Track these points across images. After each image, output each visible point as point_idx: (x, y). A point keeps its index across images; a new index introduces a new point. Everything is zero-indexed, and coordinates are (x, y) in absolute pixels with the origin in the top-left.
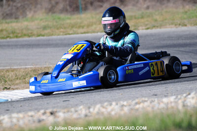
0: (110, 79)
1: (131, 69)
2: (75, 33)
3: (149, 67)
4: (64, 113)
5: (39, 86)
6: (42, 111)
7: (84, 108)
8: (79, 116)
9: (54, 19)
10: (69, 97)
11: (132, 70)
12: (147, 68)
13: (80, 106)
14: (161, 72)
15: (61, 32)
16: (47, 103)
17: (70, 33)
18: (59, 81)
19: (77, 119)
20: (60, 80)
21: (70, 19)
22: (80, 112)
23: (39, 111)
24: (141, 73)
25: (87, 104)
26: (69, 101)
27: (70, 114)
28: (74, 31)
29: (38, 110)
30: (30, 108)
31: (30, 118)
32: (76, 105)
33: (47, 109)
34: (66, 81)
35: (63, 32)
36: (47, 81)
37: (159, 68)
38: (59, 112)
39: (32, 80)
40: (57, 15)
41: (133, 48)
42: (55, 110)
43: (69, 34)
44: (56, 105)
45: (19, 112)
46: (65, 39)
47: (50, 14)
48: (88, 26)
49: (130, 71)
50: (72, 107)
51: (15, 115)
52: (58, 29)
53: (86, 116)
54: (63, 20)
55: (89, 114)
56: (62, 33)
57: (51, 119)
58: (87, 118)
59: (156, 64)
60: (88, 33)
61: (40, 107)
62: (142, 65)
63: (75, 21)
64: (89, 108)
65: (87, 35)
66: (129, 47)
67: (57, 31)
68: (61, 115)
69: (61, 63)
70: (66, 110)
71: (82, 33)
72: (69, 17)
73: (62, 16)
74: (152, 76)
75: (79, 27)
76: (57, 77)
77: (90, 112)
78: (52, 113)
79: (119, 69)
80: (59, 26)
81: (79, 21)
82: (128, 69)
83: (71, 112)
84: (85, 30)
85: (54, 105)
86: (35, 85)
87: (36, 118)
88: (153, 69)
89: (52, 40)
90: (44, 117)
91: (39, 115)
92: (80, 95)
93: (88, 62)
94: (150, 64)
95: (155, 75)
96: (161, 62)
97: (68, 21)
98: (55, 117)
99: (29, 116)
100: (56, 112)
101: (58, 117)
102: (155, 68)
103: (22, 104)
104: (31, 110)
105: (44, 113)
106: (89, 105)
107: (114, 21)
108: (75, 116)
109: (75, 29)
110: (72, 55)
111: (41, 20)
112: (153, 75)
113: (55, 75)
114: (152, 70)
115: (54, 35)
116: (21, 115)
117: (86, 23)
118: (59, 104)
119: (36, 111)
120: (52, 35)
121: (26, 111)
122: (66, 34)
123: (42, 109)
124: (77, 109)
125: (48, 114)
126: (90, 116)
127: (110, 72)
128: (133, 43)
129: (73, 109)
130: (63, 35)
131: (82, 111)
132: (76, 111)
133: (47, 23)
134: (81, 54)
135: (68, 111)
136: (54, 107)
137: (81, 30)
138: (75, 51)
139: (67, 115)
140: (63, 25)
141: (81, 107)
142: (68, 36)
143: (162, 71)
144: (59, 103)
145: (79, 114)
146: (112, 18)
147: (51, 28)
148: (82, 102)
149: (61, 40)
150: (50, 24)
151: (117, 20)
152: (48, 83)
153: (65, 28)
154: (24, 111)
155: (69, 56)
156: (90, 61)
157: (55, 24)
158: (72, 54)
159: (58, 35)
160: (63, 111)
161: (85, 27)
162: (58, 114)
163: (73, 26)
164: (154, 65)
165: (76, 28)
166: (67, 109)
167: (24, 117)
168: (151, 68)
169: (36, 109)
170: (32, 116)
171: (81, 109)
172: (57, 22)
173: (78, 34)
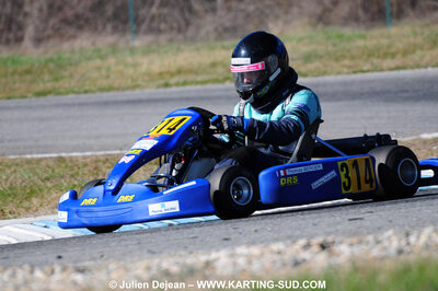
0: (239, 197)
1: (292, 176)
2: (376, 69)
3: (338, 172)
4: (351, 245)
5: (77, 212)
6: (302, 242)
7: (395, 234)
8: (383, 253)
9: (328, 38)
10: (363, 210)
11: (295, 178)
12: (333, 174)
13: (386, 230)
14: (367, 182)
15: (344, 66)
16: (315, 225)
17: (365, 68)
18: (119, 201)
19: (382, 259)
20: (122, 198)
21: (363, 37)
22: (386, 243)
23: (294, 242)
24: (316, 185)
25: (404, 225)
26: (361, 219)
27: (364, 247)
28: (372, 64)
29: (293, 239)
30: (276, 236)
31: (276, 257)
32: (379, 229)
33: (312, 237)
34: (134, 200)
35: (349, 67)
36: (95, 200)
37: (362, 174)
38: (341, 243)
39: (66, 196)
40: (335, 30)
41: (303, 125)
42: (330, 239)
43: (363, 71)
44: (334, 229)
45: (252, 243)
46: (353, 82)
47: (320, 26)
48: (406, 53)
49: (289, 180)
50: (369, 233)
51: (242, 250)
52: (337, 60)
53: (400, 252)
54: (350, 39)
55: (407, 249)
56: (345, 70)
57: (320, 260)
58: (402, 257)
59: (355, 164)
60: (404, 68)
61: (298, 233)
62: (321, 167)
63: (374, 42)
64: (407, 235)
65: (402, 73)
66: (292, 120)
67: (334, 64)
68: (344, 251)
69: (127, 160)
70: (355, 240)
71: (391, 69)
72: (363, 32)
73: (348, 31)
74: (344, 191)
75: (386, 55)
76: (116, 192)
77: (408, 244)
78: (323, 247)
79: (265, 176)
80: (339, 54)
81: (385, 42)
82: (286, 176)
83: (368, 243)
84: (398, 61)
85: (328, 230)
86: (67, 210)
87: (288, 257)
88: (347, 176)
89: (325, 84)
90: (306, 255)
91: (295, 250)
92: (388, 206)
93: (196, 158)
94: (339, 163)
95: (351, 191)
96: (367, 160)
97: (361, 43)
98: (331, 254)
99: (272, 252)
100: (333, 242)
101: (338, 255)
102: (352, 174)
103: (257, 227)
104: (277, 240)
105: (307, 246)
106: (407, 228)
107: (253, 68)
108: (376, 252)
109: (375, 61)
110: (156, 142)
111: (301, 40)
112: (347, 188)
113: (112, 187)
114: (343, 179)
115: (329, 74)
116: (255, 250)
117: (400, 45)
118: (339, 227)
119: (289, 242)
120: (325, 73)
121: (266, 242)
122: (355, 72)
123: (302, 237)
124: (380, 238)
125: (316, 248)
126: (409, 253)
127: (239, 180)
128: (302, 112)
129: (370, 238)
130: (348, 73)
131: (392, 241)
132: (378, 242)
133: (313, 47)
134: (175, 141)
135: (360, 242)
136: (329, 234)
137: (389, 63)
138: (165, 132)
139: (358, 250)
140: (349, 51)
141: (390, 232)
142: (359, 76)
143: (370, 181)
144: (339, 223)
145: (385, 248)
146: (249, 59)
147: (321, 57)
148: (391, 221)
149: (345, 84)
150: (321, 49)
151: (260, 65)
152: (97, 205)
153: (353, 58)
154: (262, 242)
155: (148, 144)
156: (202, 155)
157: (330, 48)
158: (155, 138)
159: (339, 73)
160: (349, 240)
161: (399, 56)
162: (336, 248)
163: (370, 54)
164: (350, 167)
165: (378, 57)
166: (357, 236)
167: (262, 254)
168: (342, 174)
169: (289, 237)
170: (279, 253)
171: (389, 238)
172: (335, 45)
173: (382, 70)
